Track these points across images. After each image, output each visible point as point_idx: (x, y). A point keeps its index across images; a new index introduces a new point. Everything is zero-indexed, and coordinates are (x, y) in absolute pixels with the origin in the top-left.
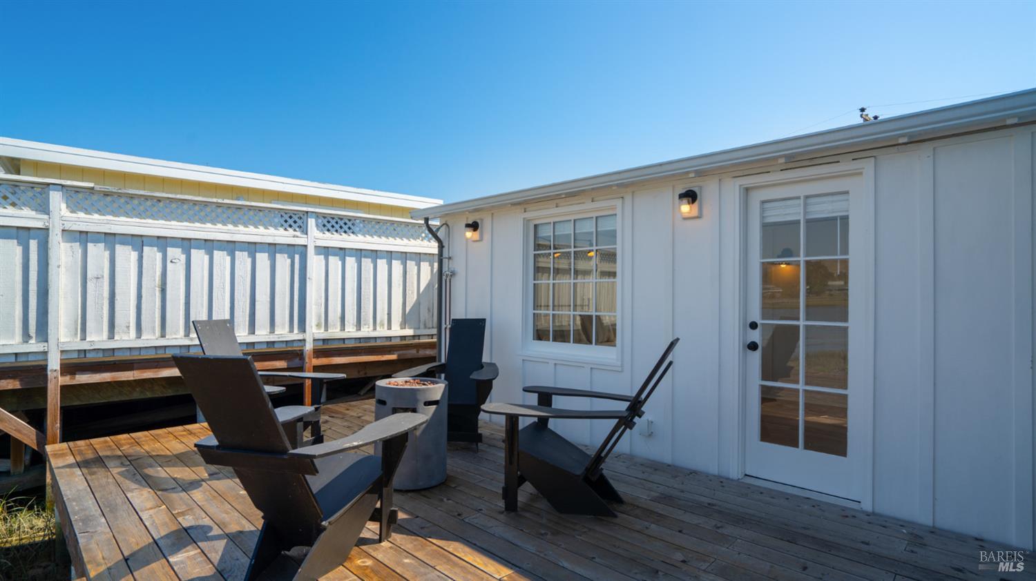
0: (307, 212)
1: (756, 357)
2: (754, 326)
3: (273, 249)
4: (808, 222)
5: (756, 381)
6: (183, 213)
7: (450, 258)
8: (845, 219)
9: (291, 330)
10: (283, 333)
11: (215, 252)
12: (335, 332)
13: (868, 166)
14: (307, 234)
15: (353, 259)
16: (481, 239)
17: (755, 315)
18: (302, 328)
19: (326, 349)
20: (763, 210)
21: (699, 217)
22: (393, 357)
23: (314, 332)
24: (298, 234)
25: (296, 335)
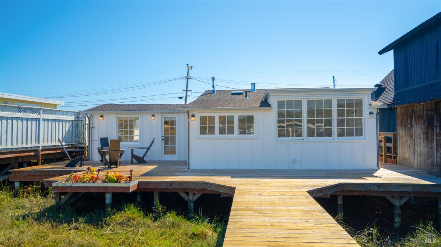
0: (40, 109)
1: (163, 141)
2: (163, 137)
3: (32, 119)
4: (171, 121)
5: (163, 145)
6: (11, 110)
7: (93, 123)
8: (175, 121)
9: (36, 144)
10: (34, 144)
11: (19, 121)
12: (46, 144)
13: (178, 114)
14: (40, 115)
15: (54, 122)
16: (103, 119)
17: (163, 135)
18: (39, 143)
19: (45, 149)
20: (164, 119)
21: (155, 119)
22: (59, 151)
23: (42, 144)
24: (38, 115)
25: (37, 145)
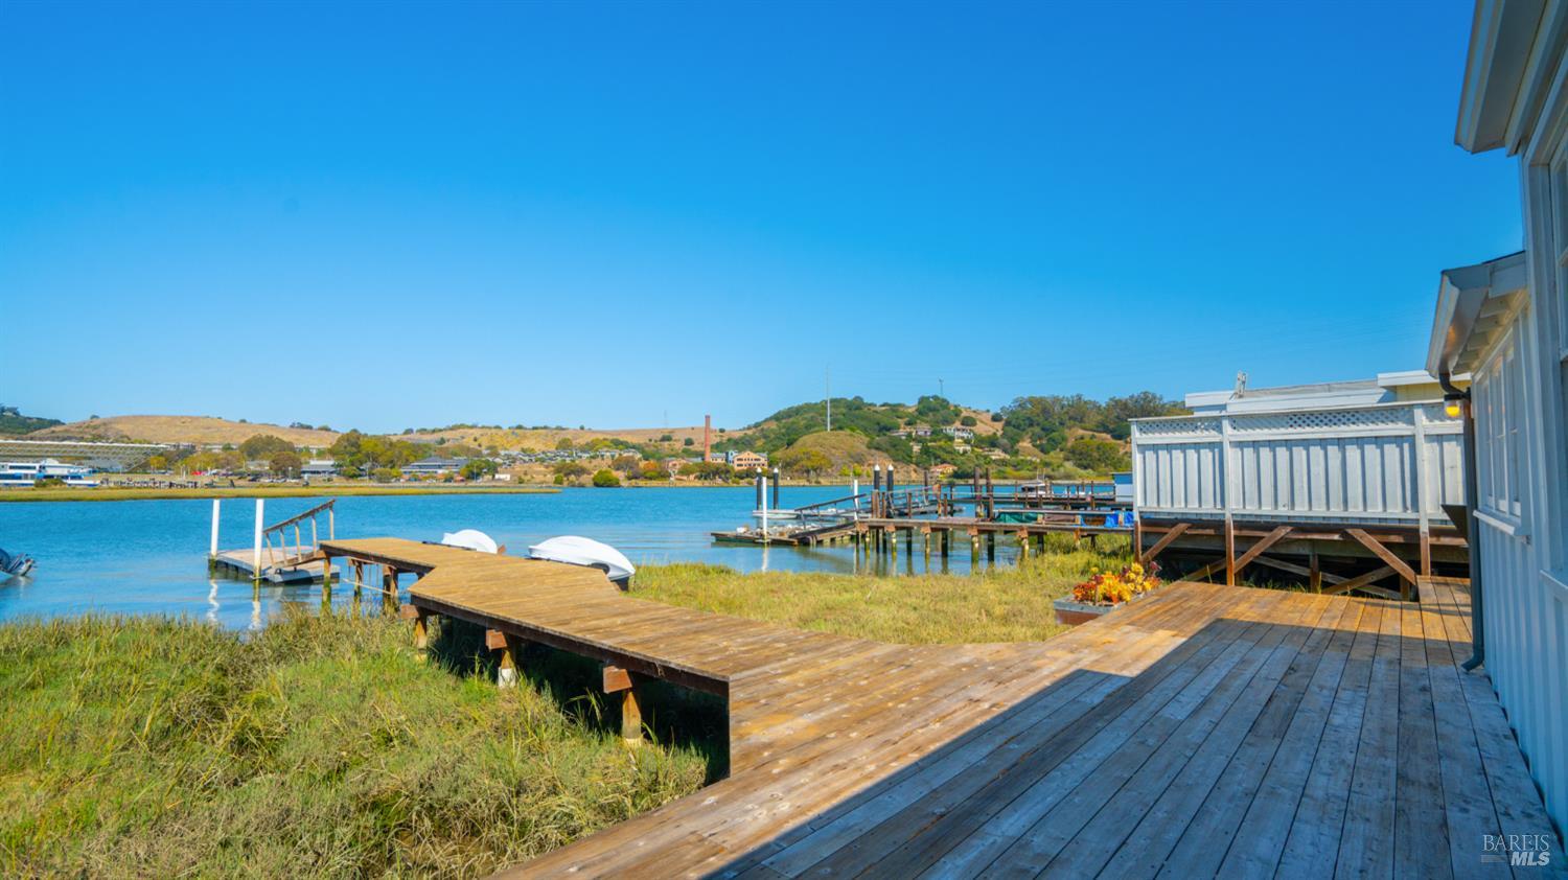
14: (1413, 424)
18: (1417, 510)
25: (1410, 514)
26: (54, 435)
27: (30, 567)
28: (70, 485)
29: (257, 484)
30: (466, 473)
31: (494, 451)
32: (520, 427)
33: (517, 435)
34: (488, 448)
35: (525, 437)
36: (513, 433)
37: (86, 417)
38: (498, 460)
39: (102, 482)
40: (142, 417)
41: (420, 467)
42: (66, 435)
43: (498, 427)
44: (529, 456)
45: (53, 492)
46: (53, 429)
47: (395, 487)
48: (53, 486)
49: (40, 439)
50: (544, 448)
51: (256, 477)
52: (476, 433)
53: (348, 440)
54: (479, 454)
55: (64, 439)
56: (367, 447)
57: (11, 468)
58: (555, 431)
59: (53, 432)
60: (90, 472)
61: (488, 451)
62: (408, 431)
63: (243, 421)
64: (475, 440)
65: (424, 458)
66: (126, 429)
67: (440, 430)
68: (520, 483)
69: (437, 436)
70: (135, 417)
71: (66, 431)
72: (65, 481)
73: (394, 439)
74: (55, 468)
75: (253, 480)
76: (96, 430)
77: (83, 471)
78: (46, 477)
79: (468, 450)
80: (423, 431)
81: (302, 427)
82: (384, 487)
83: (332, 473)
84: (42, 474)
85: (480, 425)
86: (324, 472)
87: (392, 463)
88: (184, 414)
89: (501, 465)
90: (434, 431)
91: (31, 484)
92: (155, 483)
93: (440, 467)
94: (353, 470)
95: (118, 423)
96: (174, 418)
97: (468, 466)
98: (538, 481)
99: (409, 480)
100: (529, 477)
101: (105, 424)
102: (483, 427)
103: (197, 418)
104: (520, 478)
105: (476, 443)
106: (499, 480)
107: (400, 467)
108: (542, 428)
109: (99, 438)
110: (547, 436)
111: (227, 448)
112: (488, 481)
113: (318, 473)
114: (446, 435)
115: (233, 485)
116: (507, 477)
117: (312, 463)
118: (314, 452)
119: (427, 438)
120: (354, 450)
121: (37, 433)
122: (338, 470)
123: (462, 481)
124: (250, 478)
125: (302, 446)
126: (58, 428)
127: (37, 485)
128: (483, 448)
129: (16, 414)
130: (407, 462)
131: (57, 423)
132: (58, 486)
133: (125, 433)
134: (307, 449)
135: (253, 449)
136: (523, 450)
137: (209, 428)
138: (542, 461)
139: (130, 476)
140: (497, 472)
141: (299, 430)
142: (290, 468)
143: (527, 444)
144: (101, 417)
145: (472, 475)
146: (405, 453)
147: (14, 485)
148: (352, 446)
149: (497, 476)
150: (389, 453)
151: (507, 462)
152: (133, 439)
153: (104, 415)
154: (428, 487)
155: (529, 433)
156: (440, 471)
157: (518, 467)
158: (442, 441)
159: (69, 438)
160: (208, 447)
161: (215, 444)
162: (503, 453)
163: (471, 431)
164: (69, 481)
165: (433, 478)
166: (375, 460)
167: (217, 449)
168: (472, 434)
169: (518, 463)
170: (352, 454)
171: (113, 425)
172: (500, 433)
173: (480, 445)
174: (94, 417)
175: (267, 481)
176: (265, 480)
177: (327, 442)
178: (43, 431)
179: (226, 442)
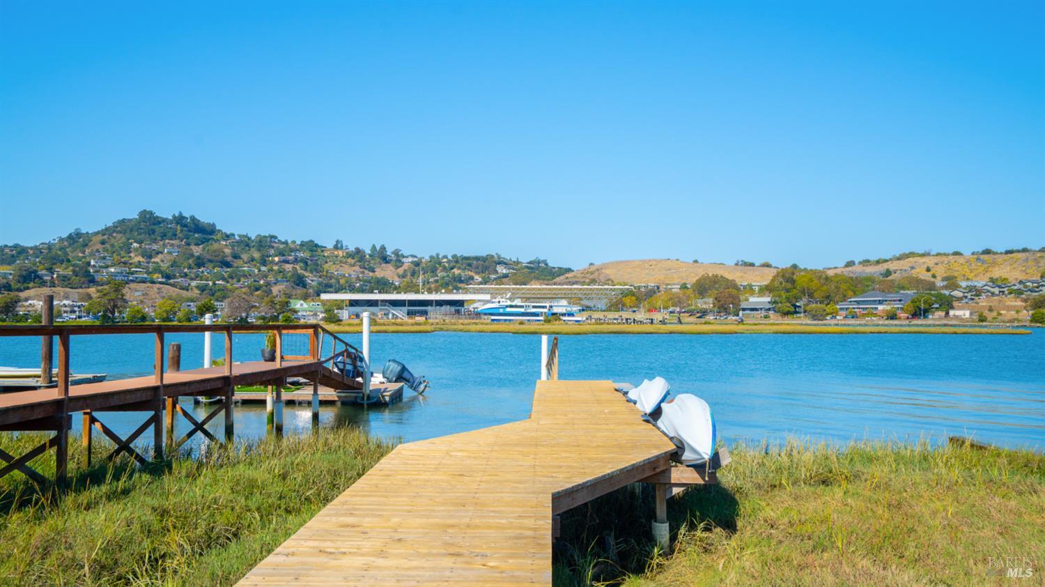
26: (567, 280)
27: (426, 386)
28: (564, 321)
29: (703, 320)
30: (912, 309)
31: (951, 282)
32: (987, 252)
33: (984, 262)
34: (944, 279)
35: (994, 264)
36: (978, 259)
37: (586, 266)
38: (957, 293)
39: (587, 319)
40: (622, 262)
41: (858, 302)
42: (575, 280)
43: (956, 254)
44: (1000, 287)
45: (554, 327)
46: (567, 275)
47: (830, 325)
48: (555, 322)
49: (560, 284)
50: (1022, 277)
51: (704, 313)
52: (930, 261)
53: (783, 276)
54: (931, 286)
55: (573, 284)
56: (801, 281)
57: (534, 307)
58: (1039, 255)
59: (567, 278)
60: (580, 310)
61: (945, 283)
62: (850, 264)
63: (696, 261)
64: (928, 270)
65: (864, 292)
66: (609, 272)
67: (886, 261)
68: (982, 321)
69: (882, 268)
70: (618, 263)
71: (575, 277)
72: (562, 318)
73: (831, 273)
74: (561, 306)
75: (699, 317)
76: (592, 276)
77: (575, 309)
78: (553, 314)
79: (916, 283)
80: (866, 262)
81: (746, 264)
82: (817, 325)
83: (769, 309)
84: (550, 313)
85: (934, 252)
86: (761, 309)
87: (828, 299)
88: (651, 258)
89: (959, 299)
90: (878, 262)
91: (542, 320)
92: (622, 320)
93: (880, 302)
94: (787, 307)
95: (606, 268)
96: (644, 261)
97: (913, 302)
98: (1006, 318)
99: (846, 317)
100: (994, 314)
101: (598, 270)
102: (938, 255)
103: (661, 260)
104: (981, 316)
105: (929, 274)
106: (956, 317)
107: (837, 303)
108: (1018, 251)
109: (593, 281)
110: (1027, 260)
111: (684, 287)
112: (940, 318)
113: (756, 310)
114: (892, 266)
115: (680, 322)
116: (966, 314)
117: (752, 299)
118: (757, 288)
119: (870, 270)
120: (789, 286)
121: (557, 280)
122: (774, 307)
123: (908, 318)
124: (699, 315)
125: (745, 284)
126: (570, 275)
127: (545, 321)
128: (939, 278)
129: (546, 264)
130: (844, 298)
131: (569, 270)
132: (557, 322)
133: (610, 277)
134: (751, 286)
135: (702, 288)
136: (992, 280)
137: (669, 269)
138: (1019, 293)
139: (606, 313)
140: (952, 308)
141: (742, 268)
142: (731, 306)
143: (997, 273)
144: (596, 264)
145: (919, 312)
146: (843, 286)
147: (533, 320)
148: (787, 281)
149: (952, 313)
150: (825, 288)
151: (969, 295)
152: (615, 283)
153: (598, 263)
154: (866, 325)
155: (1000, 259)
156: (881, 307)
157: (983, 302)
158: (888, 273)
159: (576, 283)
160: (669, 287)
161: (675, 284)
162: (964, 284)
163: (924, 260)
164: (566, 318)
165: (875, 315)
166: (811, 296)
167: (676, 289)
168: (924, 263)
169: (983, 296)
170: (788, 291)
171: (603, 271)
172: (961, 260)
173: (934, 276)
174: (591, 264)
175: (711, 318)
176: (710, 318)
177: (766, 278)
178: (562, 278)
179: (684, 282)
